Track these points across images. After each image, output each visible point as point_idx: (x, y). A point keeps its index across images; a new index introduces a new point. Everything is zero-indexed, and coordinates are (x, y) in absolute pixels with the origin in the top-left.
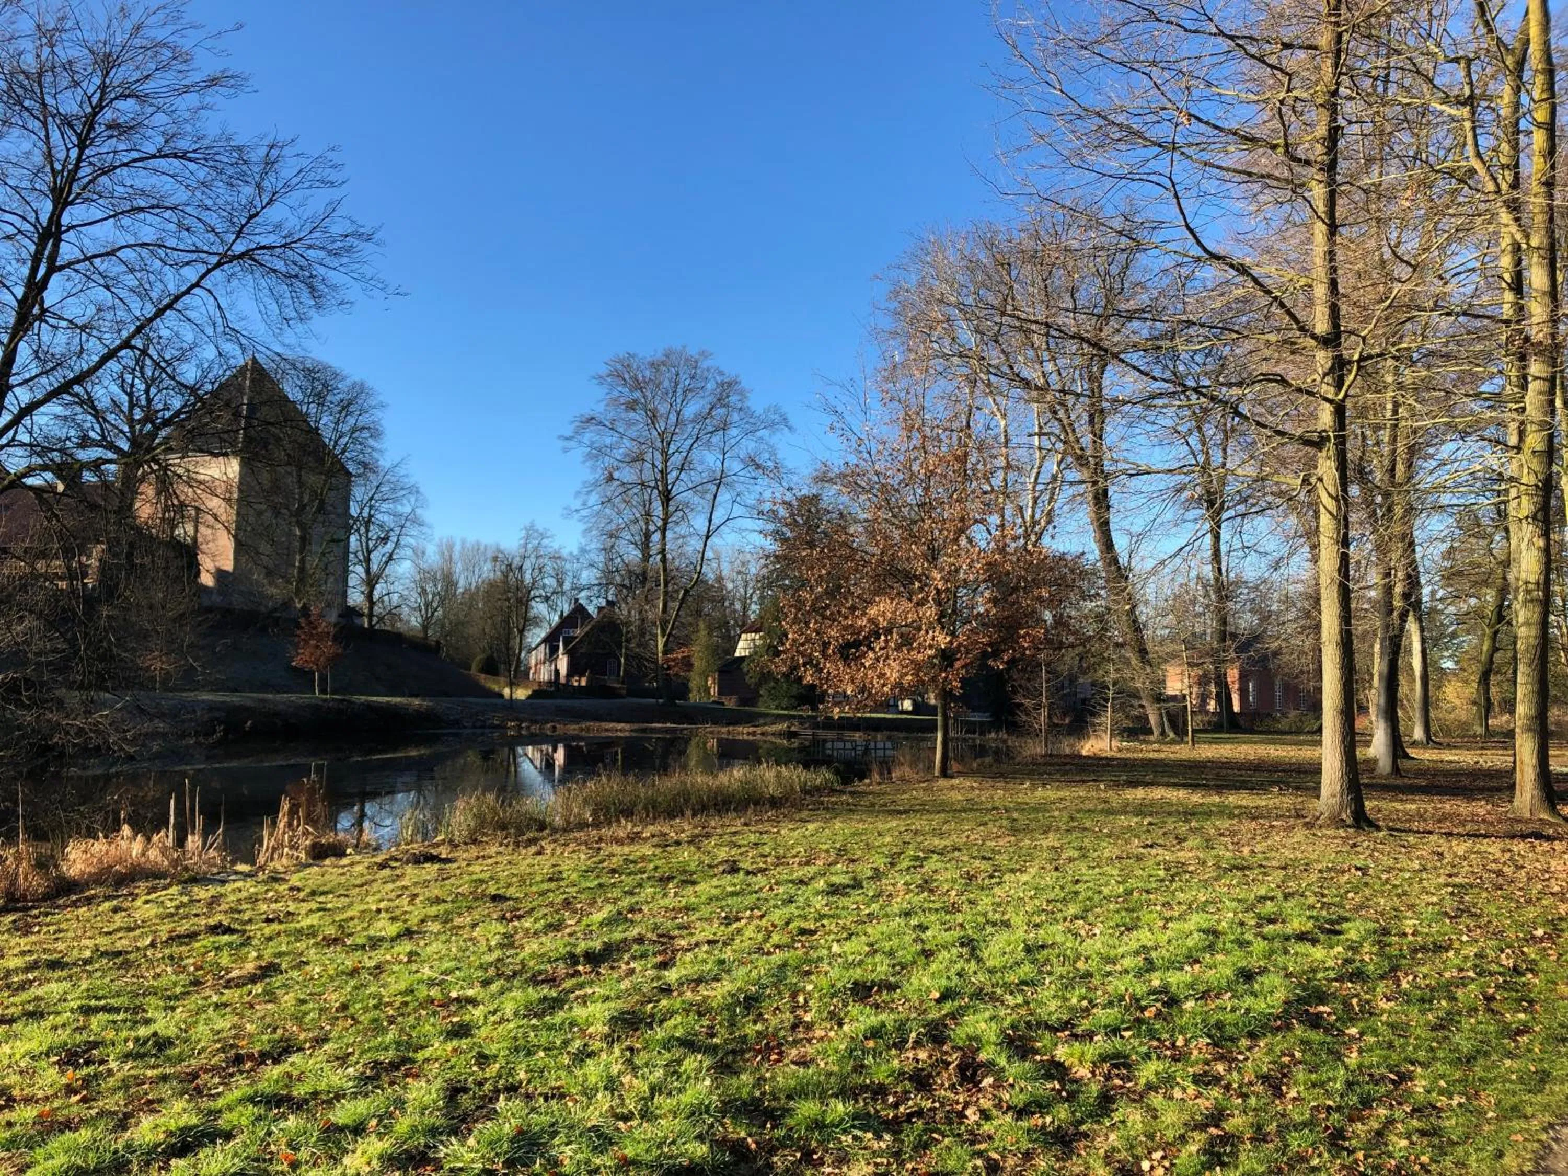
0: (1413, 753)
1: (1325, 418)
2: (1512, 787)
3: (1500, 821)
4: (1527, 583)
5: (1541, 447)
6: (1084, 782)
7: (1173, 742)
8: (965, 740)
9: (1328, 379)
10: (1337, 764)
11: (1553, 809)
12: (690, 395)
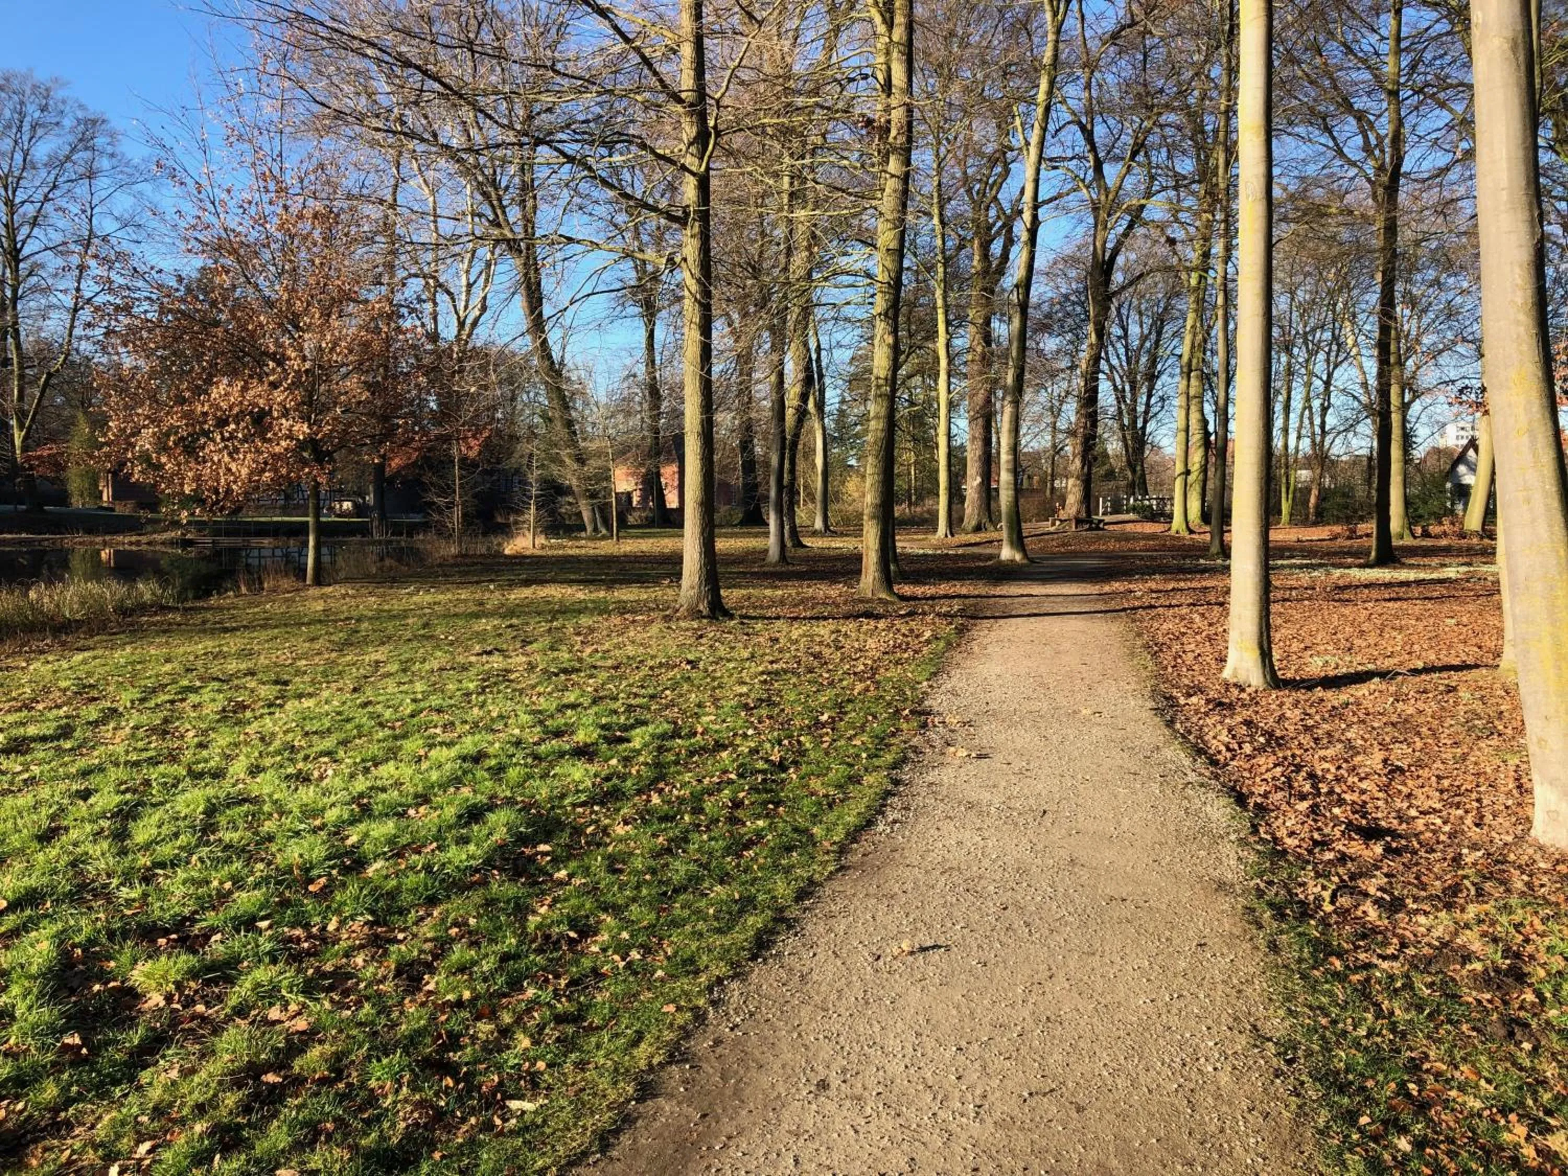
0: (807, 541)
1: (689, 192)
2: (859, 572)
3: (845, 603)
4: (877, 378)
5: (894, 245)
6: (477, 583)
7: (604, 538)
8: (391, 542)
9: (693, 149)
10: (696, 556)
11: (890, 589)
12: (40, 132)
